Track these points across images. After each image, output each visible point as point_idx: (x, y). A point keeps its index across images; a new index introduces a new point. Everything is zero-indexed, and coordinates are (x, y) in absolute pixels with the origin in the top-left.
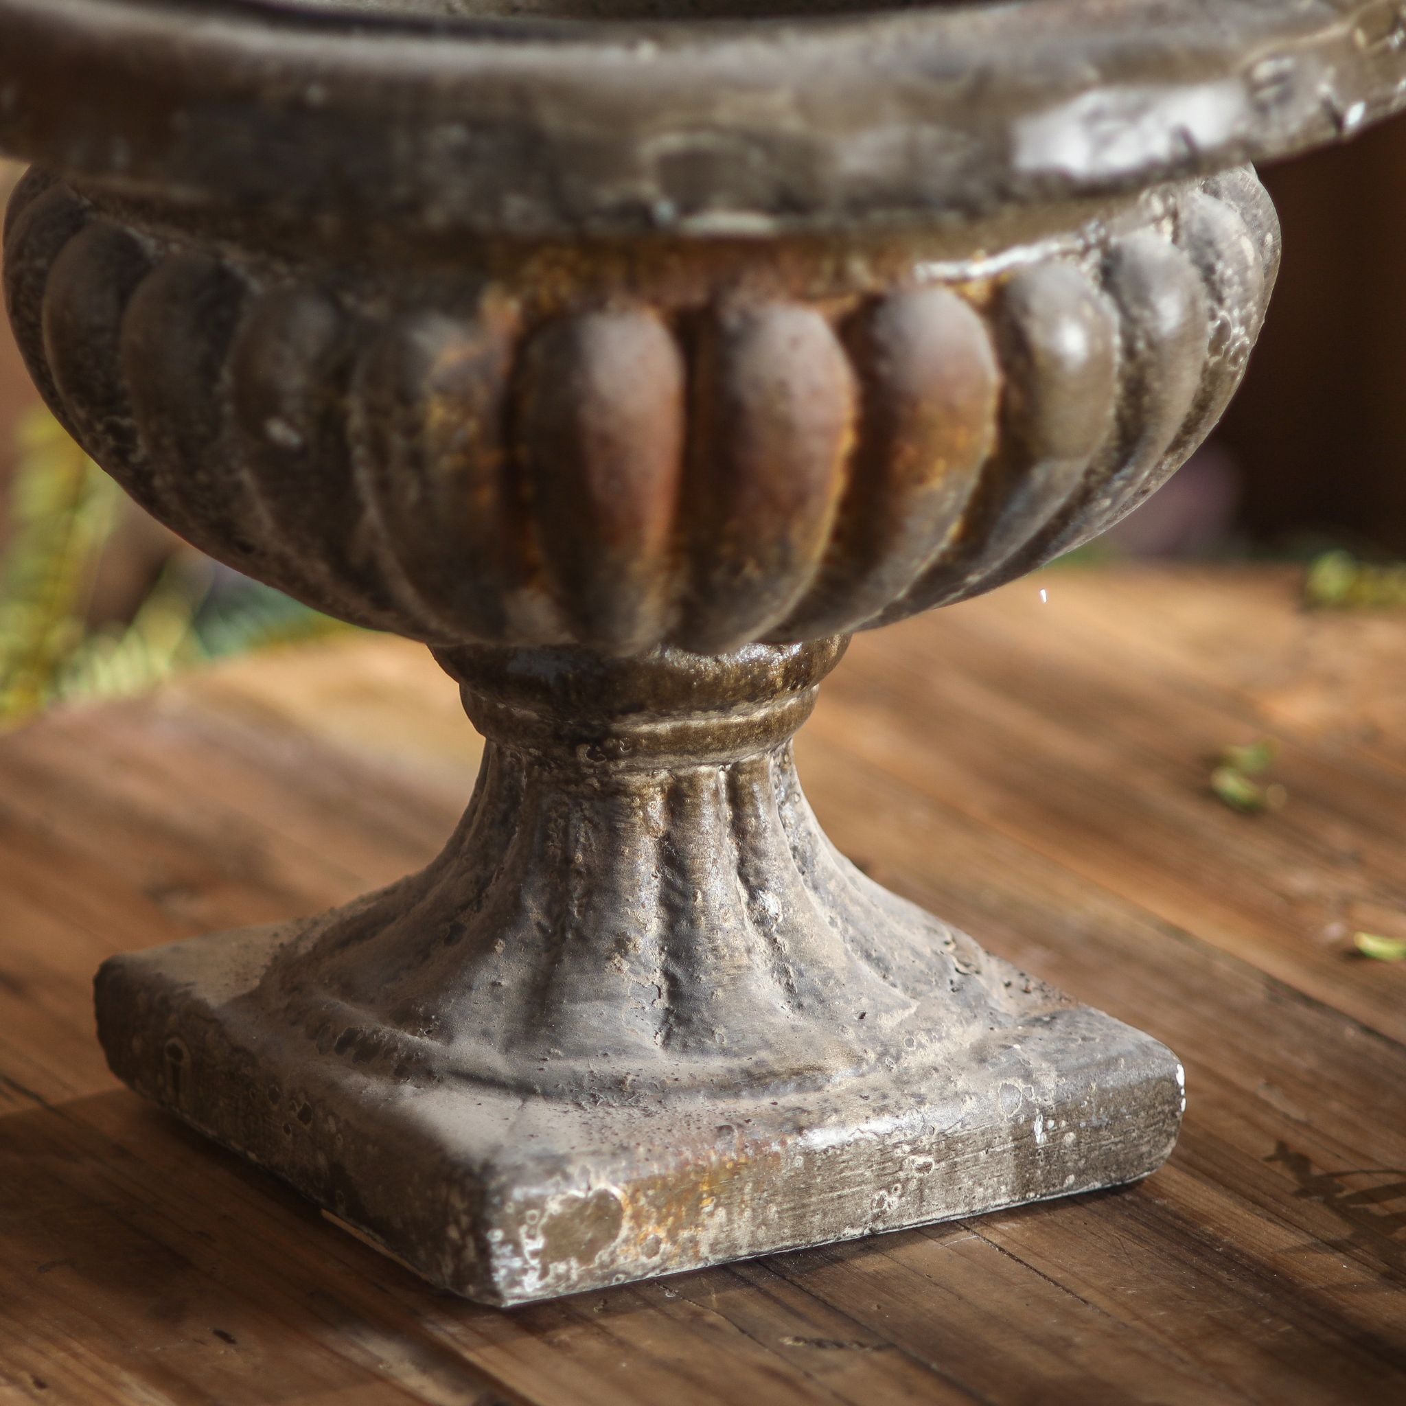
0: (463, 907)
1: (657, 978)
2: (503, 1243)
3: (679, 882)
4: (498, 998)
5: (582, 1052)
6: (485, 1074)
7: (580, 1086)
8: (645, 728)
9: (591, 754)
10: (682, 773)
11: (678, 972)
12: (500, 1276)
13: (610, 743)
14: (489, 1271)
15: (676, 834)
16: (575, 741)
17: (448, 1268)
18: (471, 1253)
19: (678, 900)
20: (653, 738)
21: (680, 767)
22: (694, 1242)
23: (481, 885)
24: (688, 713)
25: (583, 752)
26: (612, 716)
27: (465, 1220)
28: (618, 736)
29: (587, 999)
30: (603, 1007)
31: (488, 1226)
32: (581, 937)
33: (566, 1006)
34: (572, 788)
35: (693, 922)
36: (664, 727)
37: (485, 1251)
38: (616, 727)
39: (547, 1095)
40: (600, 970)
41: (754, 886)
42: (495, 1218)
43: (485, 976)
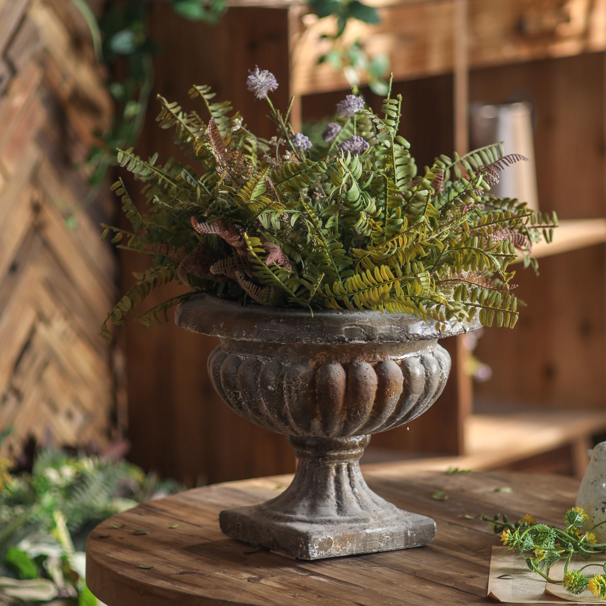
0: (296, 493)
1: (335, 503)
2: (311, 546)
3: (339, 485)
4: (304, 507)
5: (322, 516)
6: (303, 520)
7: (322, 521)
8: (333, 454)
9: (322, 460)
10: (339, 464)
11: (339, 502)
12: (310, 553)
13: (326, 457)
14: (308, 552)
15: (338, 476)
16: (319, 457)
17: (299, 553)
18: (304, 549)
19: (339, 489)
20: (334, 456)
21: (339, 463)
22: (345, 549)
23: (299, 489)
24: (341, 450)
25: (320, 459)
26: (326, 451)
27: (303, 542)
28: (327, 456)
29: (322, 507)
30: (325, 508)
31: (308, 543)
32: (320, 496)
33: (318, 508)
34: (318, 468)
35: (342, 493)
36: (336, 454)
37: (307, 548)
38: (327, 454)
39: (316, 523)
40: (324, 501)
41: (352, 486)
42: (309, 541)
43: (301, 504)
